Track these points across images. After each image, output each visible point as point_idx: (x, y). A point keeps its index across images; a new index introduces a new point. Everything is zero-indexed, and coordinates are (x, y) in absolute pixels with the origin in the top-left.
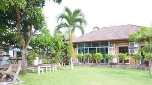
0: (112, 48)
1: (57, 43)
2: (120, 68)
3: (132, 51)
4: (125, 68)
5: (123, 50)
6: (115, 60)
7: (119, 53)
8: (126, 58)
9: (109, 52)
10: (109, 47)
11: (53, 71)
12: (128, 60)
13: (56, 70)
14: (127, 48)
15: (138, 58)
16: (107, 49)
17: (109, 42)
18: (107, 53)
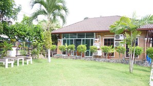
0: (98, 39)
1: (39, 33)
2: (104, 61)
3: (117, 44)
4: (109, 62)
5: (109, 42)
6: (100, 53)
7: (105, 45)
8: (111, 51)
9: (94, 44)
10: (94, 39)
11: (28, 64)
12: (113, 54)
13: (31, 62)
14: (112, 40)
15: (122, 52)
16: (92, 40)
17: (95, 34)
18: (92, 45)
